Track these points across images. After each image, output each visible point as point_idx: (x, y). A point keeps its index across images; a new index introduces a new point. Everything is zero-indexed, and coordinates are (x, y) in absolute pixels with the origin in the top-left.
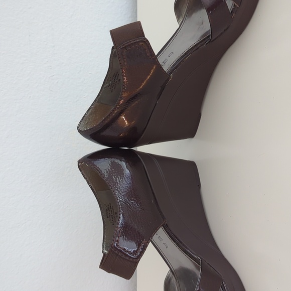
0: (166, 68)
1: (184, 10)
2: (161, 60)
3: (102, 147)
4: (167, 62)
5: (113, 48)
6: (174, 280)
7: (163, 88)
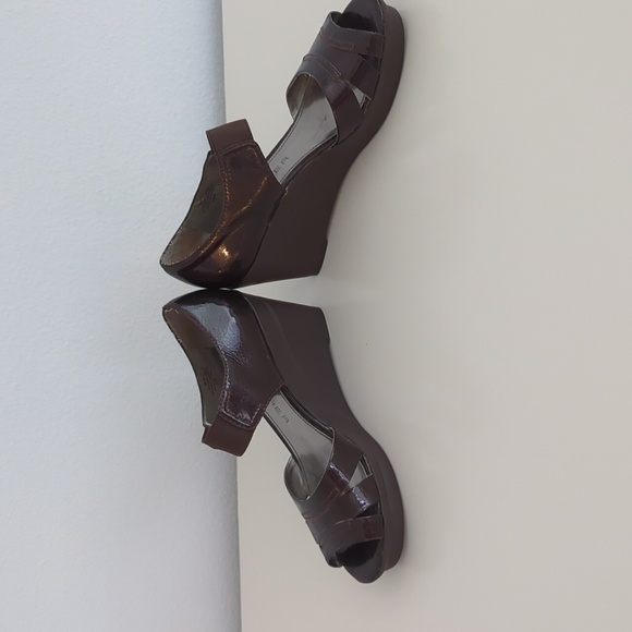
0: (280, 178)
1: (300, 98)
2: (272, 165)
3: (194, 289)
4: (281, 169)
5: (209, 153)
6: (297, 469)
7: (277, 205)
